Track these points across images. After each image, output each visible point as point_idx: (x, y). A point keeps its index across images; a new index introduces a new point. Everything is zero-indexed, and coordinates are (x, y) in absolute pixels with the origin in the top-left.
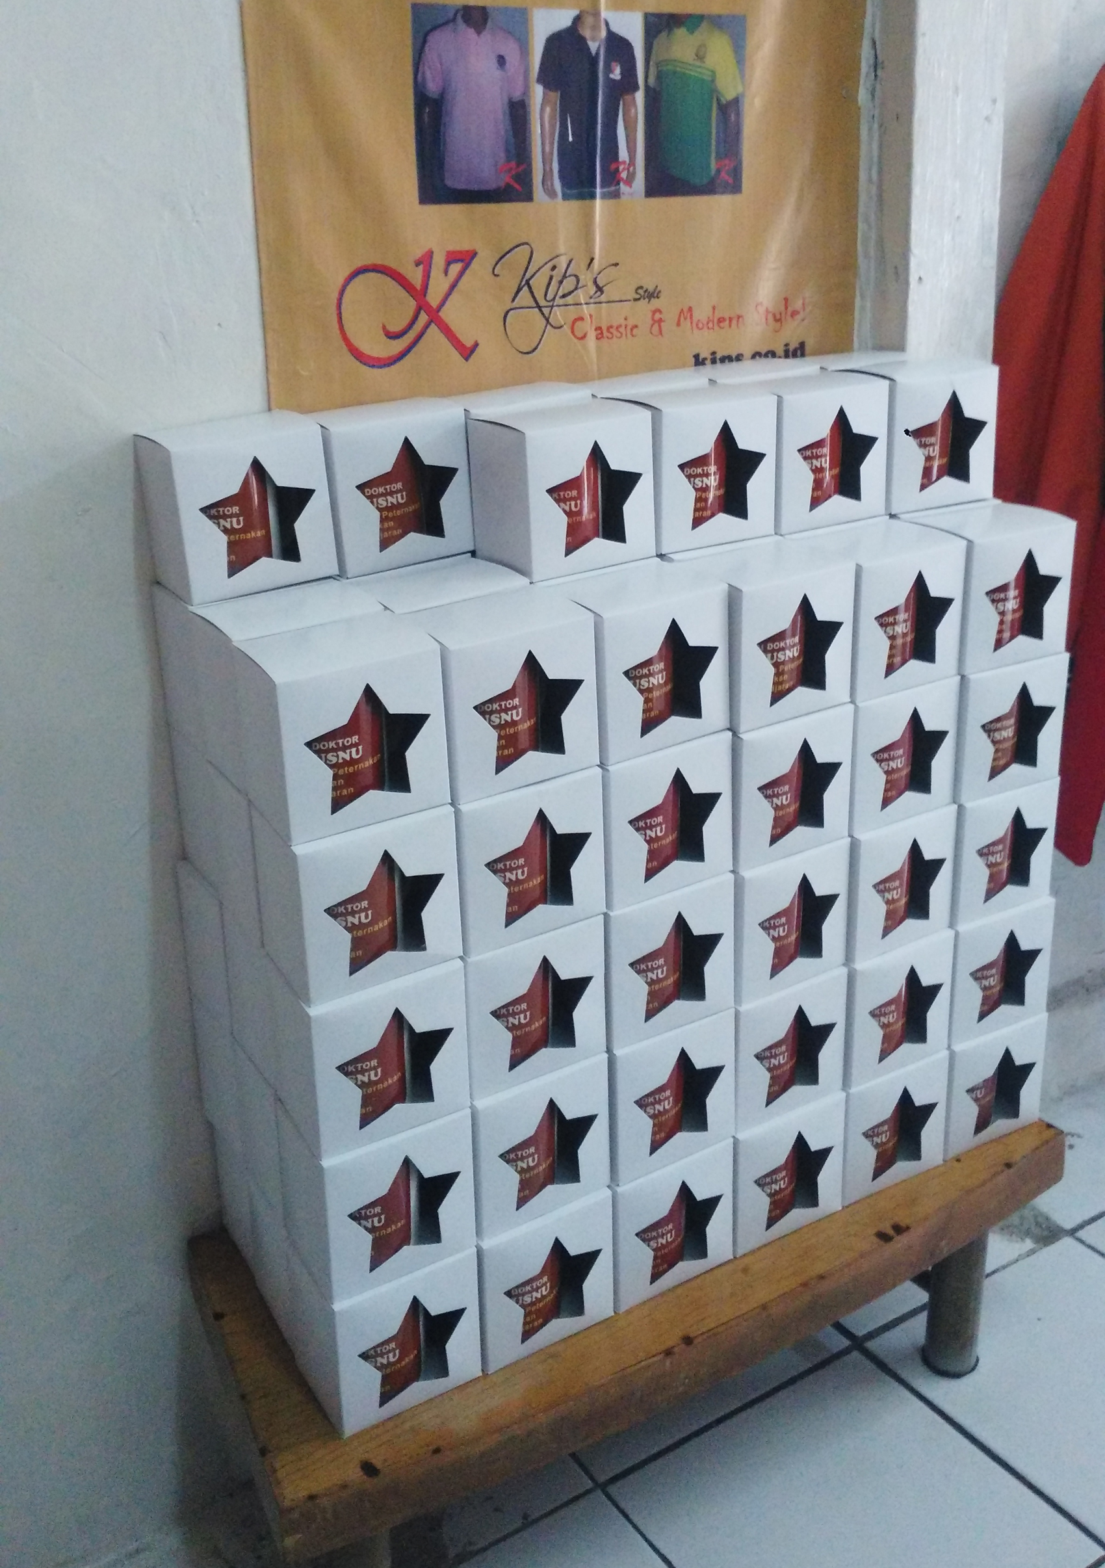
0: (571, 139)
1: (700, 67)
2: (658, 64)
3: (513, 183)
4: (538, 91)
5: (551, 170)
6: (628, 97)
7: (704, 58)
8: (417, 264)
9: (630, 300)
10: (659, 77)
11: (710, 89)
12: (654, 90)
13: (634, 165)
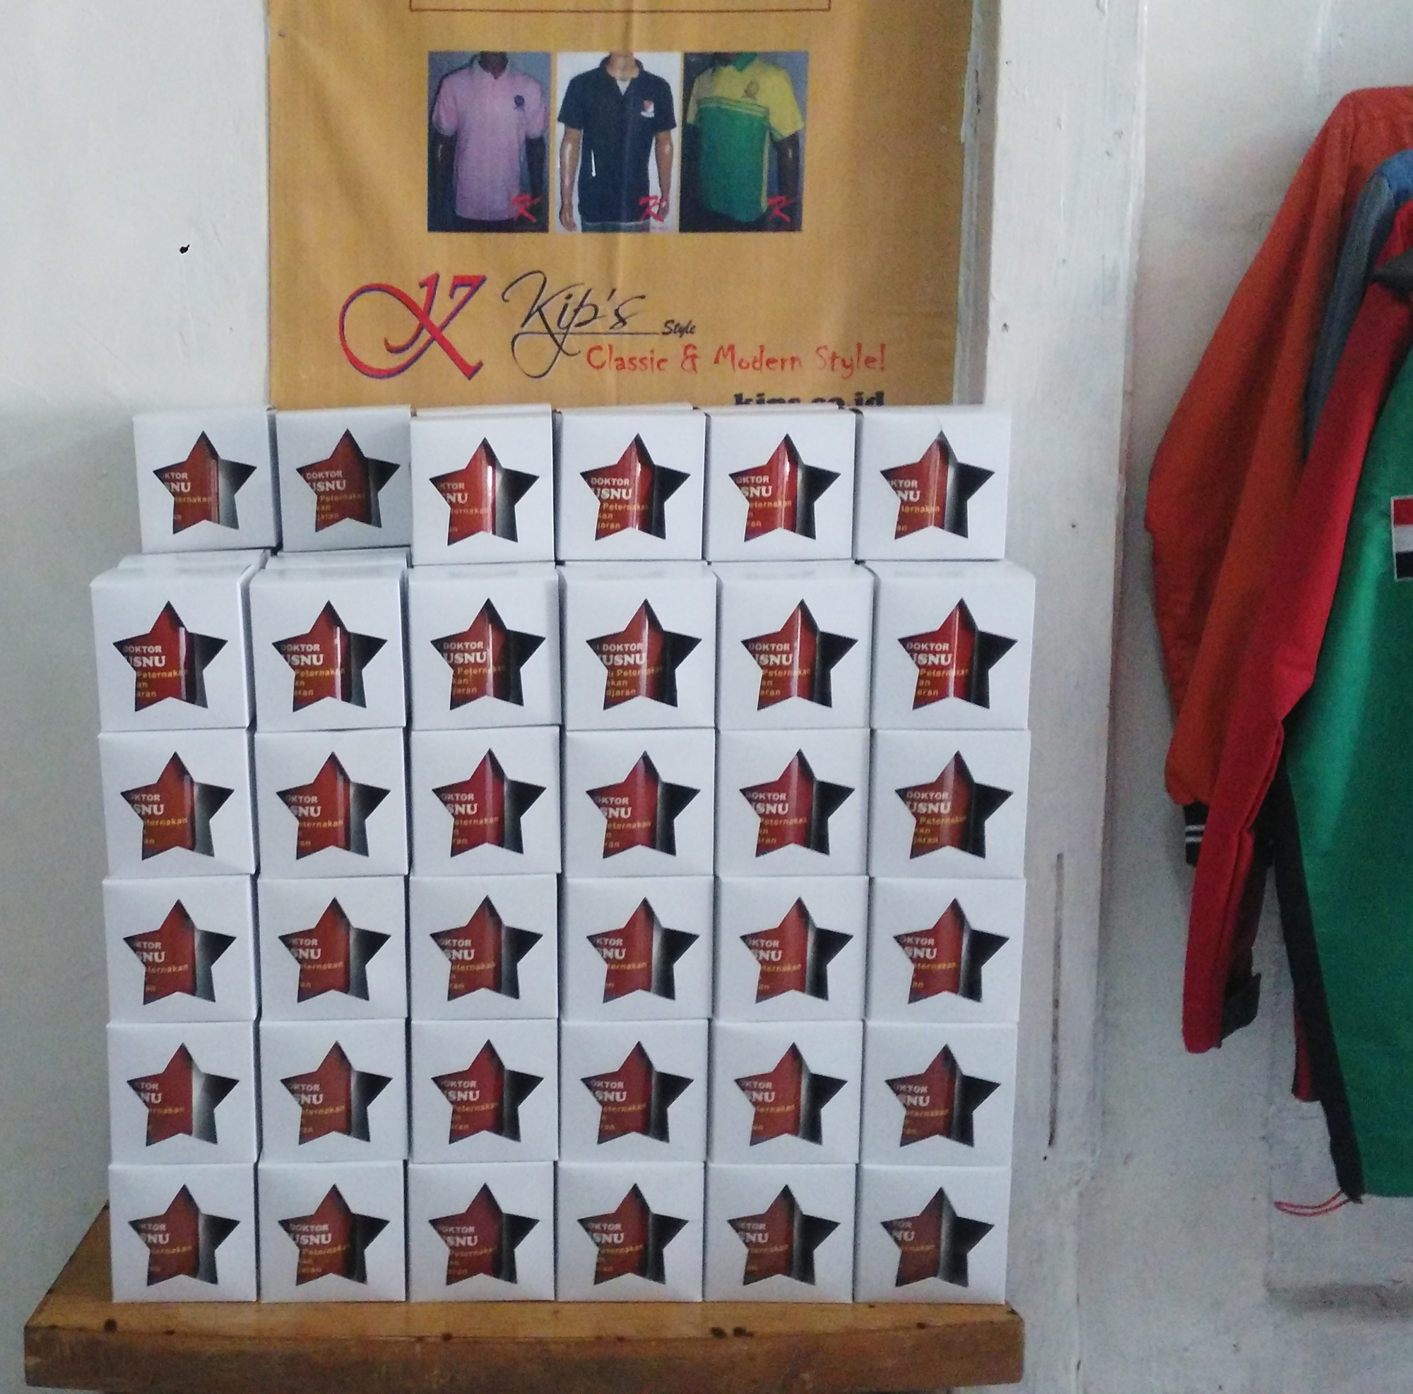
0: (594, 174)
1: (752, 104)
2: (699, 102)
3: (527, 214)
4: (559, 129)
5: (570, 205)
6: (662, 135)
7: (755, 94)
8: (422, 286)
9: (657, 334)
10: (701, 115)
11: (763, 126)
12: (695, 128)
13: (667, 200)
